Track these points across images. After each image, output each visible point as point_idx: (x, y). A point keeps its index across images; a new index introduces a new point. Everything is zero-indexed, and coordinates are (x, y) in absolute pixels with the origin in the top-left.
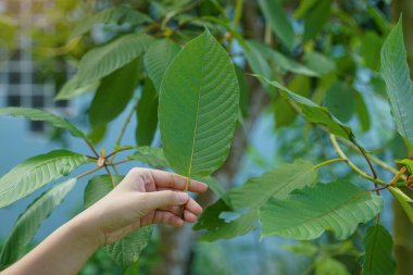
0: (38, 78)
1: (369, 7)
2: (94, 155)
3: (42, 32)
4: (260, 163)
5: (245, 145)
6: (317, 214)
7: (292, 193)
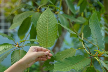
0: (6, 21)
1: (97, 1)
2: (15, 44)
3: (7, 8)
4: (68, 44)
5: (63, 39)
6: (72, 65)
7: (65, 59)
